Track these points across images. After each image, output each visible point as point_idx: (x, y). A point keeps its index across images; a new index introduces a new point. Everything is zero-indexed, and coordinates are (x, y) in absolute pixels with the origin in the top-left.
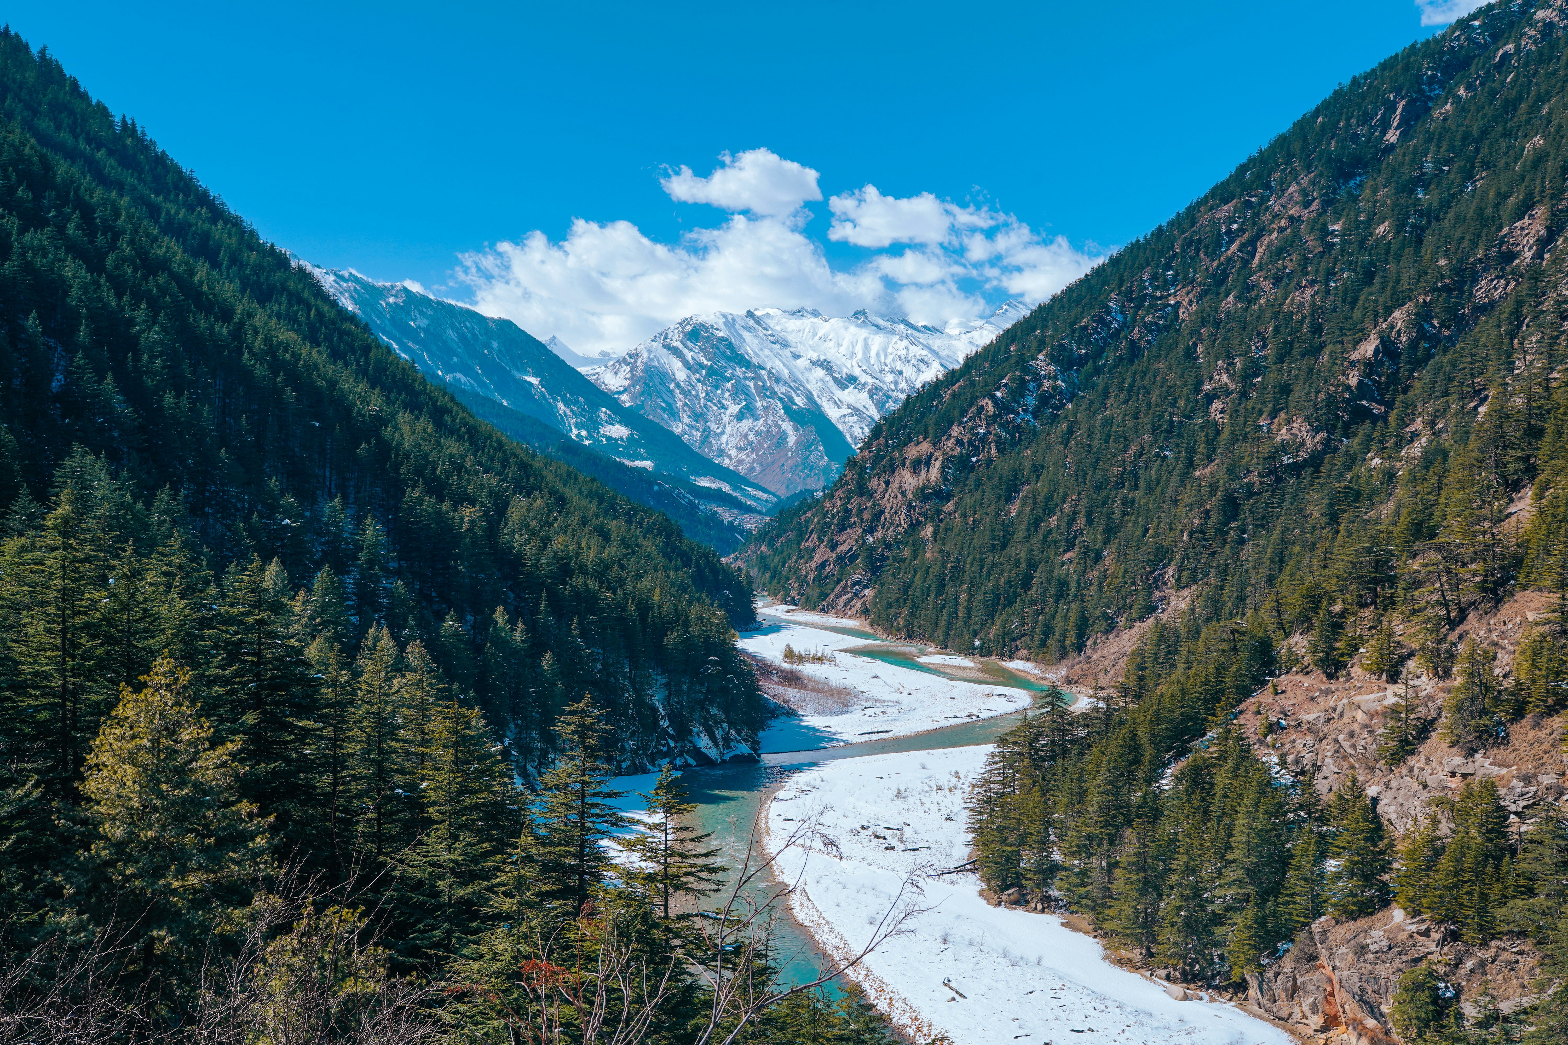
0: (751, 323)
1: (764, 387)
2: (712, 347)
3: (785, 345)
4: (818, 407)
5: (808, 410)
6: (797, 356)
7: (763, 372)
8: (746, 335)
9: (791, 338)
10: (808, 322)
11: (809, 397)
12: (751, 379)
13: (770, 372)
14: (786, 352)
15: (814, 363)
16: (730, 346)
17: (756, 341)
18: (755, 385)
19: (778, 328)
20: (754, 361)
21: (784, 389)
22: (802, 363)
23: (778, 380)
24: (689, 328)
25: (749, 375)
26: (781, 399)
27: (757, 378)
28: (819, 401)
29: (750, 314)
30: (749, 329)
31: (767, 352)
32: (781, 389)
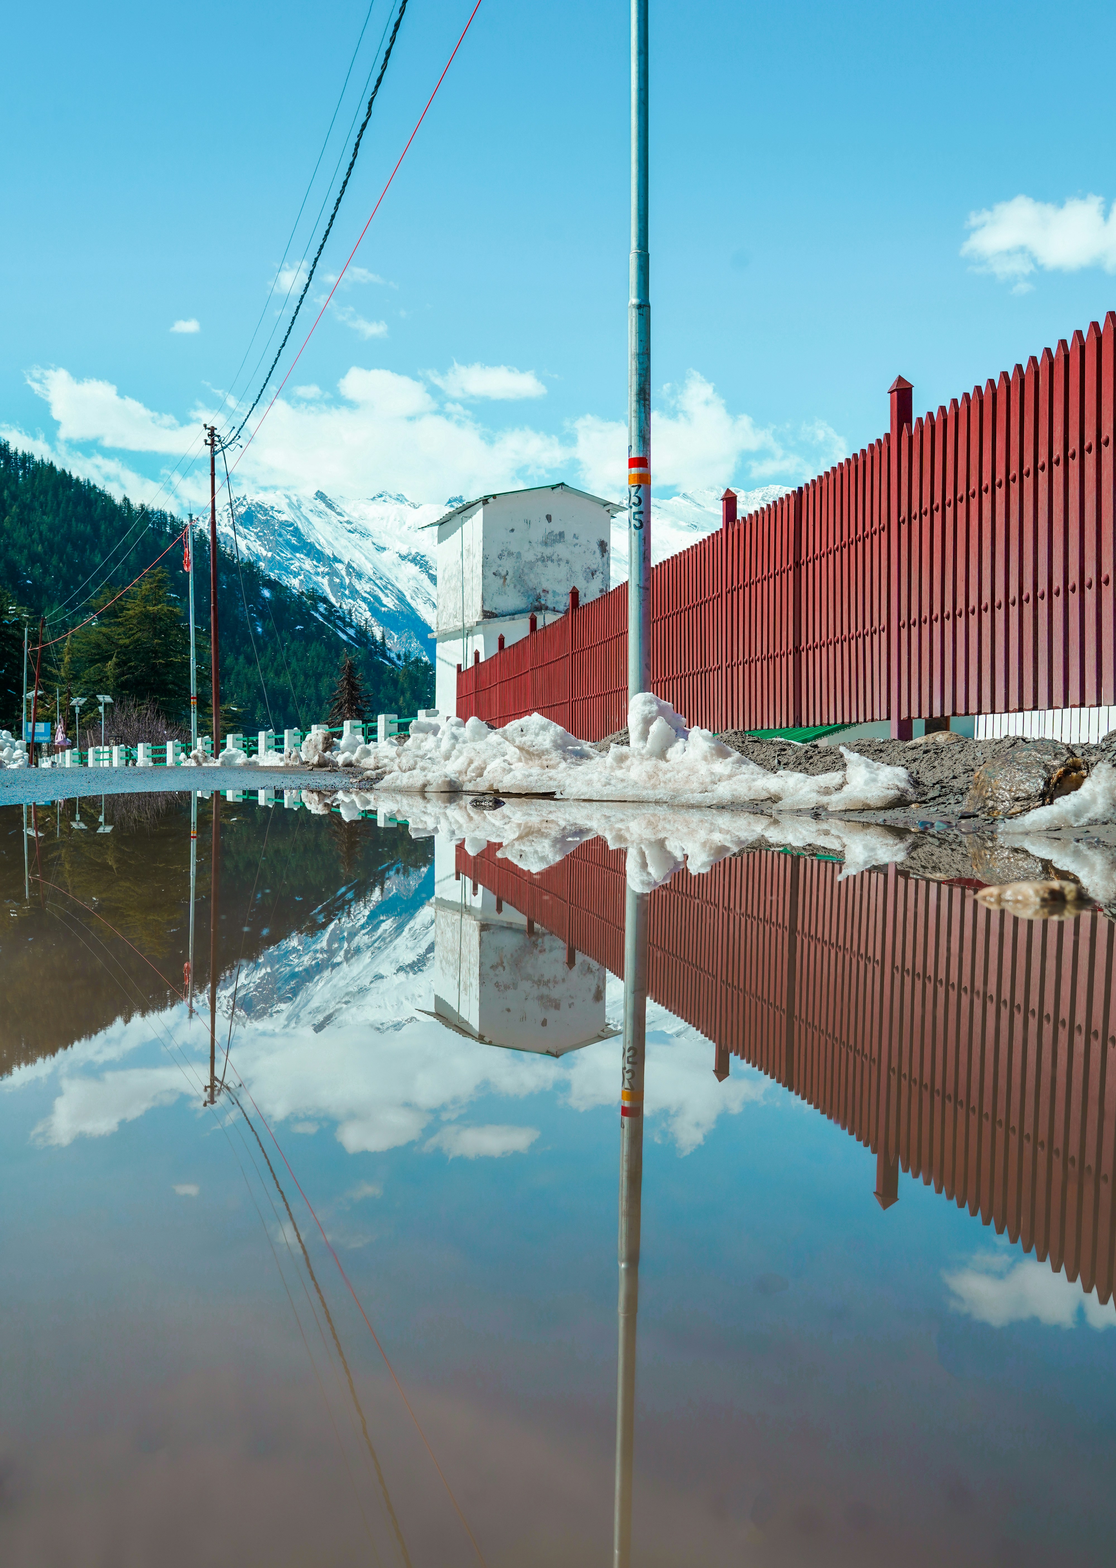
0: (322, 506)
1: (342, 585)
2: (274, 532)
3: (364, 534)
4: (413, 611)
5: (401, 613)
6: (381, 549)
7: (339, 566)
8: (314, 519)
9: (372, 527)
10: (392, 508)
11: (401, 598)
12: (324, 575)
13: (349, 566)
14: (367, 544)
15: (403, 558)
16: (296, 532)
17: (329, 529)
18: (331, 582)
19: (355, 515)
20: (328, 552)
21: (368, 587)
22: (389, 557)
23: (359, 576)
24: (242, 510)
25: (320, 570)
26: (364, 599)
27: (333, 573)
28: (413, 604)
29: (320, 496)
30: (320, 514)
31: (343, 542)
32: (363, 587)
